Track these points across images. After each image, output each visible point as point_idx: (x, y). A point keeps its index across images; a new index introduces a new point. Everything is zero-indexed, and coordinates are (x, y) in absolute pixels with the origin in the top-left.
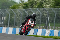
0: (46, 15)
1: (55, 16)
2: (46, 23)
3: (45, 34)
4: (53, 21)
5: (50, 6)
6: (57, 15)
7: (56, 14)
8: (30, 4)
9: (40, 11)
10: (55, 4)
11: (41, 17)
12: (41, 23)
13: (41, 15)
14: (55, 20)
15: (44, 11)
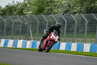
0: (27, 23)
1: (38, 24)
2: (27, 33)
3: (26, 46)
4: (35, 31)
5: (32, 13)
6: (40, 23)
7: (38, 22)
8: (9, 11)
9: (20, 19)
10: (37, 10)
11: (21, 26)
12: (22, 33)
13: (21, 24)
14: (38, 29)
15: (25, 19)
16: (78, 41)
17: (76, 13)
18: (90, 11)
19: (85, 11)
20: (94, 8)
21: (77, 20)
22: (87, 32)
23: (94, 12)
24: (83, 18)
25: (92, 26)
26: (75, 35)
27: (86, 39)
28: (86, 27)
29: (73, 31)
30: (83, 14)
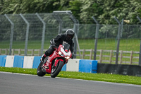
16: (15, 53)
17: (12, 12)
18: (32, 9)
19: (26, 9)
20: (38, 5)
21: (14, 22)
22: (29, 39)
23: (38, 11)
24: (22, 19)
25: (36, 31)
26: (11, 44)
27: (26, 50)
28: (27, 32)
29: (8, 39)
30: (23, 13)
